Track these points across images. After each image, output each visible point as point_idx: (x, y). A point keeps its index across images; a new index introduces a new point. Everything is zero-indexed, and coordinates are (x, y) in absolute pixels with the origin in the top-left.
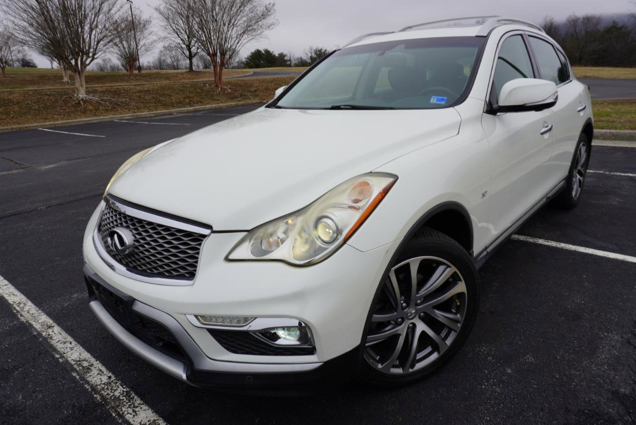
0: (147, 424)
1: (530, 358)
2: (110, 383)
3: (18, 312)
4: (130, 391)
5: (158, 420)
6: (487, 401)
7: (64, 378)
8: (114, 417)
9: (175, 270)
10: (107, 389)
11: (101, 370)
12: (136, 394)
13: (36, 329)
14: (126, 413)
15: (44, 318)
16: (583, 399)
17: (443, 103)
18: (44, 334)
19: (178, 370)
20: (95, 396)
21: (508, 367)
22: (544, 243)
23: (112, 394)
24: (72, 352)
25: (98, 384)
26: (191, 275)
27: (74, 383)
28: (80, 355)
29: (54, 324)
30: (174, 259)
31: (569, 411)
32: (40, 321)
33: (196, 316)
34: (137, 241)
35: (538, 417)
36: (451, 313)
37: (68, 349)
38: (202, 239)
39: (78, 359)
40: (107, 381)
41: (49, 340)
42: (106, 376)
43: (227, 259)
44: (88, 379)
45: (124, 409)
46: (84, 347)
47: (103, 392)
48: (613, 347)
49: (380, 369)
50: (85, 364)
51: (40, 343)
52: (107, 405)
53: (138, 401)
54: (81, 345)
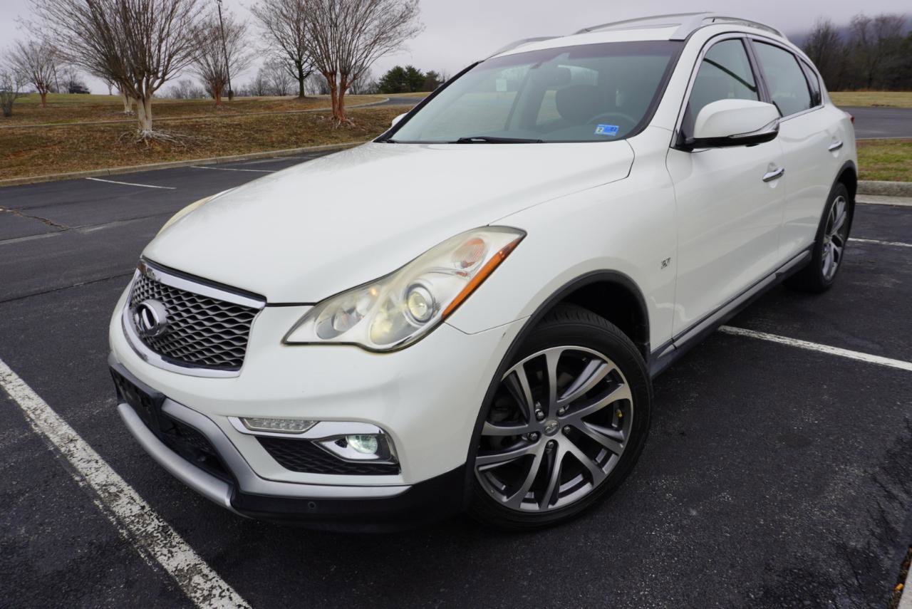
0: (186, 568)
1: (727, 497)
2: (143, 515)
3: (32, 420)
4: (167, 526)
5: (200, 564)
6: (656, 552)
7: (83, 507)
8: (143, 559)
9: (218, 357)
10: (138, 522)
11: (132, 498)
12: (175, 530)
13: (53, 443)
14: (159, 553)
15: (66, 429)
16: (793, 554)
17: (613, 134)
18: (63, 450)
19: (220, 493)
20: (120, 531)
21: (693, 508)
22: (773, 340)
23: (143, 529)
24: (97, 473)
25: (126, 516)
26: (238, 364)
27: (94, 514)
28: (108, 477)
29: (78, 437)
30: (216, 341)
31: (770, 570)
32: (59, 433)
33: (241, 419)
34: (170, 318)
35: (725, 576)
36: (611, 428)
37: (93, 470)
38: (253, 314)
39: (104, 483)
40: (138, 512)
41: (68, 458)
42: (138, 506)
43: (286, 342)
44: (114, 509)
45: (157, 549)
46: (113, 468)
47: (131, 526)
48: (850, 484)
49: (506, 503)
50: (113, 490)
51: (57, 461)
52: (135, 543)
53: (177, 539)
54: (111, 465)
